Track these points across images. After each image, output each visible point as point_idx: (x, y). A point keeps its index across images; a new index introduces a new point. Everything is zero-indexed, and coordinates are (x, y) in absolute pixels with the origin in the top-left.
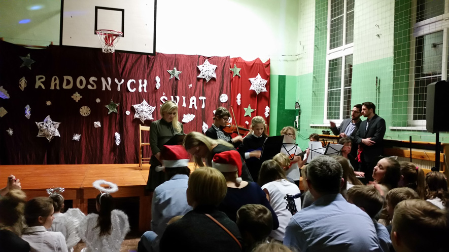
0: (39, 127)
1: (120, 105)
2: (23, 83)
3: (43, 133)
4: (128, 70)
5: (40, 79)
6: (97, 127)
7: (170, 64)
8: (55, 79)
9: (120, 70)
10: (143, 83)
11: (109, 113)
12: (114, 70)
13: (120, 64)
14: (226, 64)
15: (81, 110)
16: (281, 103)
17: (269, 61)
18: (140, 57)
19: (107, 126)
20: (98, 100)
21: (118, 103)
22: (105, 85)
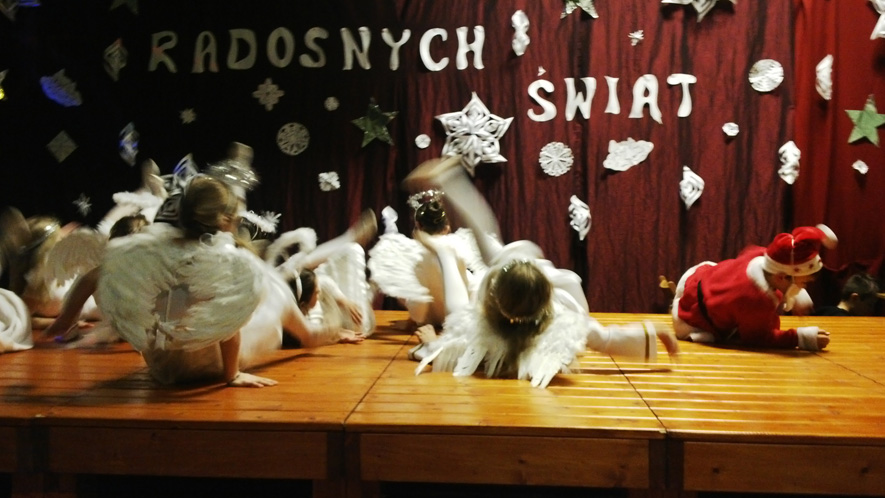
1: (398, 117)
2: (116, 56)
5: (162, 41)
6: (328, 188)
8: (206, 42)
10: (471, 39)
11: (364, 144)
15: (281, 135)
19: (360, 186)
20: (332, 104)
21: (391, 111)
22: (354, 53)
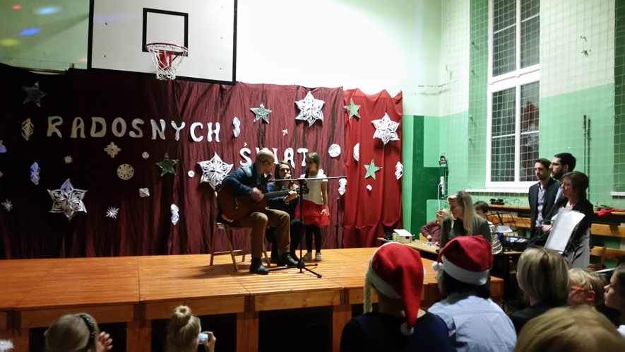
0: (53, 198)
1: (179, 162)
2: (28, 128)
3: (59, 206)
4: (192, 108)
5: (54, 121)
6: (143, 196)
7: (255, 99)
8: (79, 122)
9: (180, 109)
10: (214, 128)
11: (162, 175)
12: (170, 108)
13: (179, 99)
14: (337, 99)
15: (119, 170)
16: (418, 158)
17: (400, 94)
18: (210, 87)
19: (160, 195)
20: (146, 155)
21: (175, 159)
22: (157, 131)
